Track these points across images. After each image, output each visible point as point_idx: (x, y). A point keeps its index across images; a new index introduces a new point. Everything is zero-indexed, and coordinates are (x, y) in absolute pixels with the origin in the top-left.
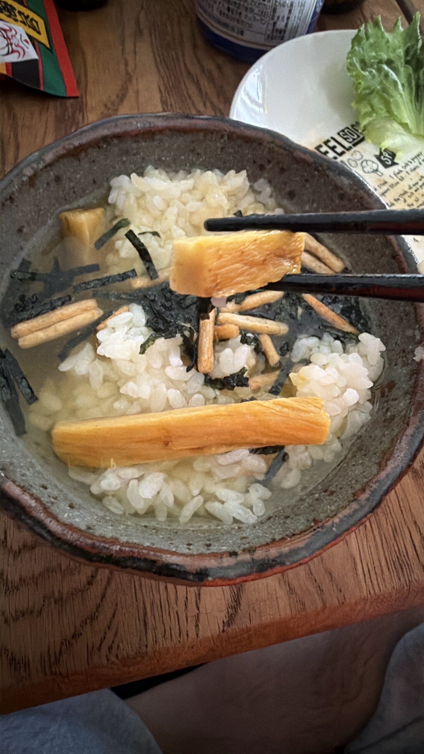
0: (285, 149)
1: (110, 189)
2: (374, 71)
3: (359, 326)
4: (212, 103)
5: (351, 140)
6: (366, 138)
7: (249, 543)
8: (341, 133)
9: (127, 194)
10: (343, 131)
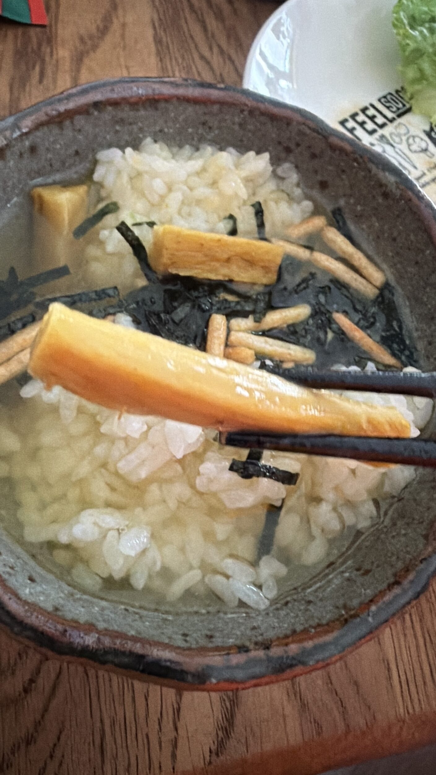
0: (318, 133)
1: (95, 162)
2: (425, 31)
3: (403, 358)
4: (219, 46)
5: (394, 109)
6: (414, 108)
7: (262, 635)
8: (383, 100)
9: (119, 172)
10: (385, 97)
